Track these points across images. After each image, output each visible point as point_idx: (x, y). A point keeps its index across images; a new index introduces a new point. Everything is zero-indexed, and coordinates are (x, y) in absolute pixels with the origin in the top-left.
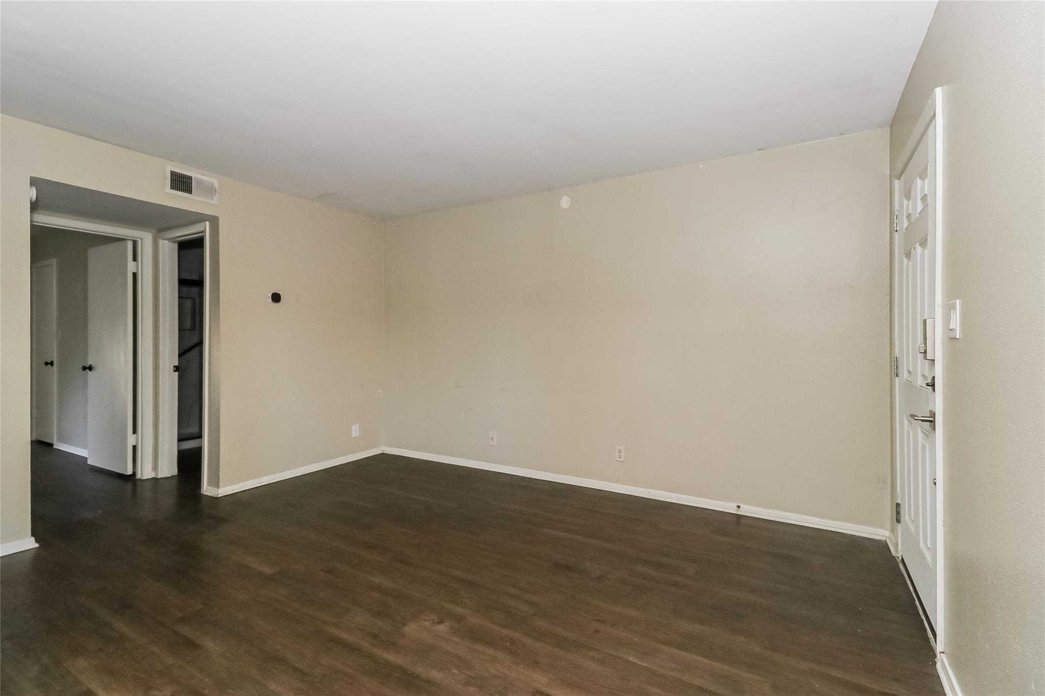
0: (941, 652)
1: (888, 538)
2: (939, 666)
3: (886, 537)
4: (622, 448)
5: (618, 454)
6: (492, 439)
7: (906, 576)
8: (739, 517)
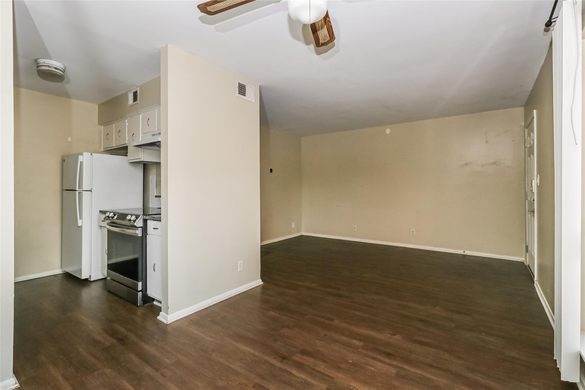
0: (536, 281)
1: (525, 261)
2: (535, 285)
3: (524, 260)
4: (414, 230)
5: (412, 233)
6: (355, 228)
7: (529, 270)
8: (464, 255)
